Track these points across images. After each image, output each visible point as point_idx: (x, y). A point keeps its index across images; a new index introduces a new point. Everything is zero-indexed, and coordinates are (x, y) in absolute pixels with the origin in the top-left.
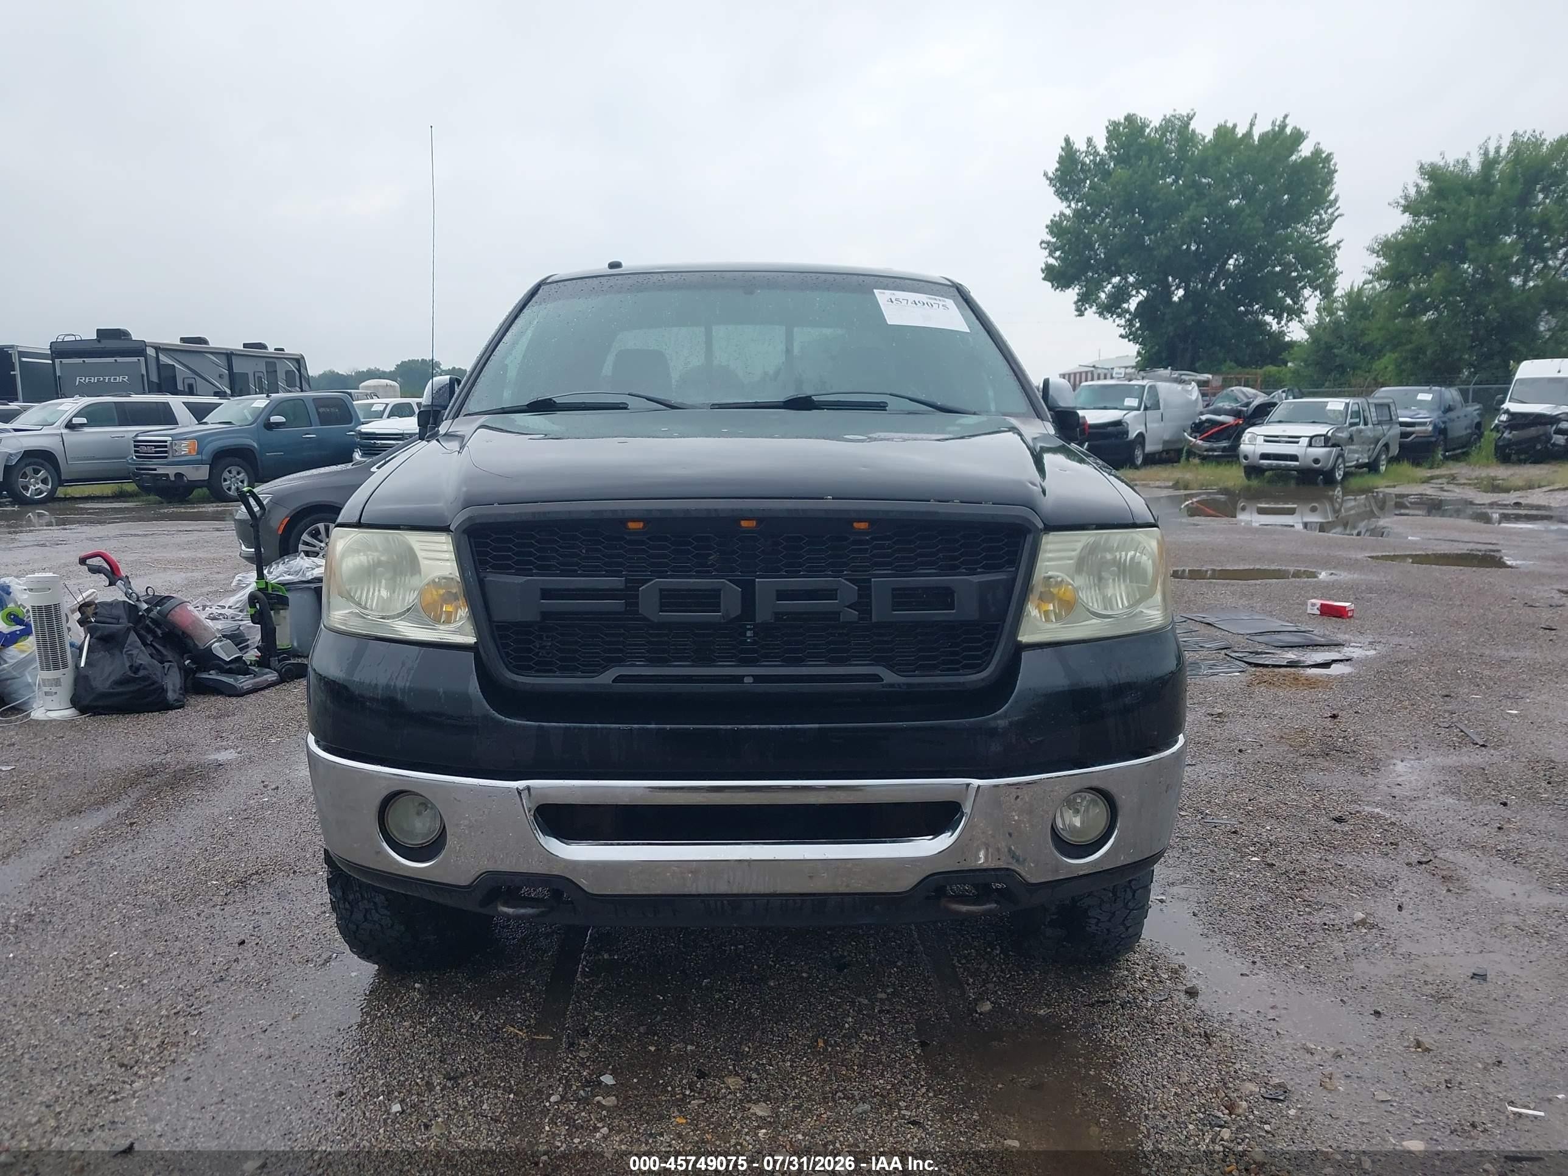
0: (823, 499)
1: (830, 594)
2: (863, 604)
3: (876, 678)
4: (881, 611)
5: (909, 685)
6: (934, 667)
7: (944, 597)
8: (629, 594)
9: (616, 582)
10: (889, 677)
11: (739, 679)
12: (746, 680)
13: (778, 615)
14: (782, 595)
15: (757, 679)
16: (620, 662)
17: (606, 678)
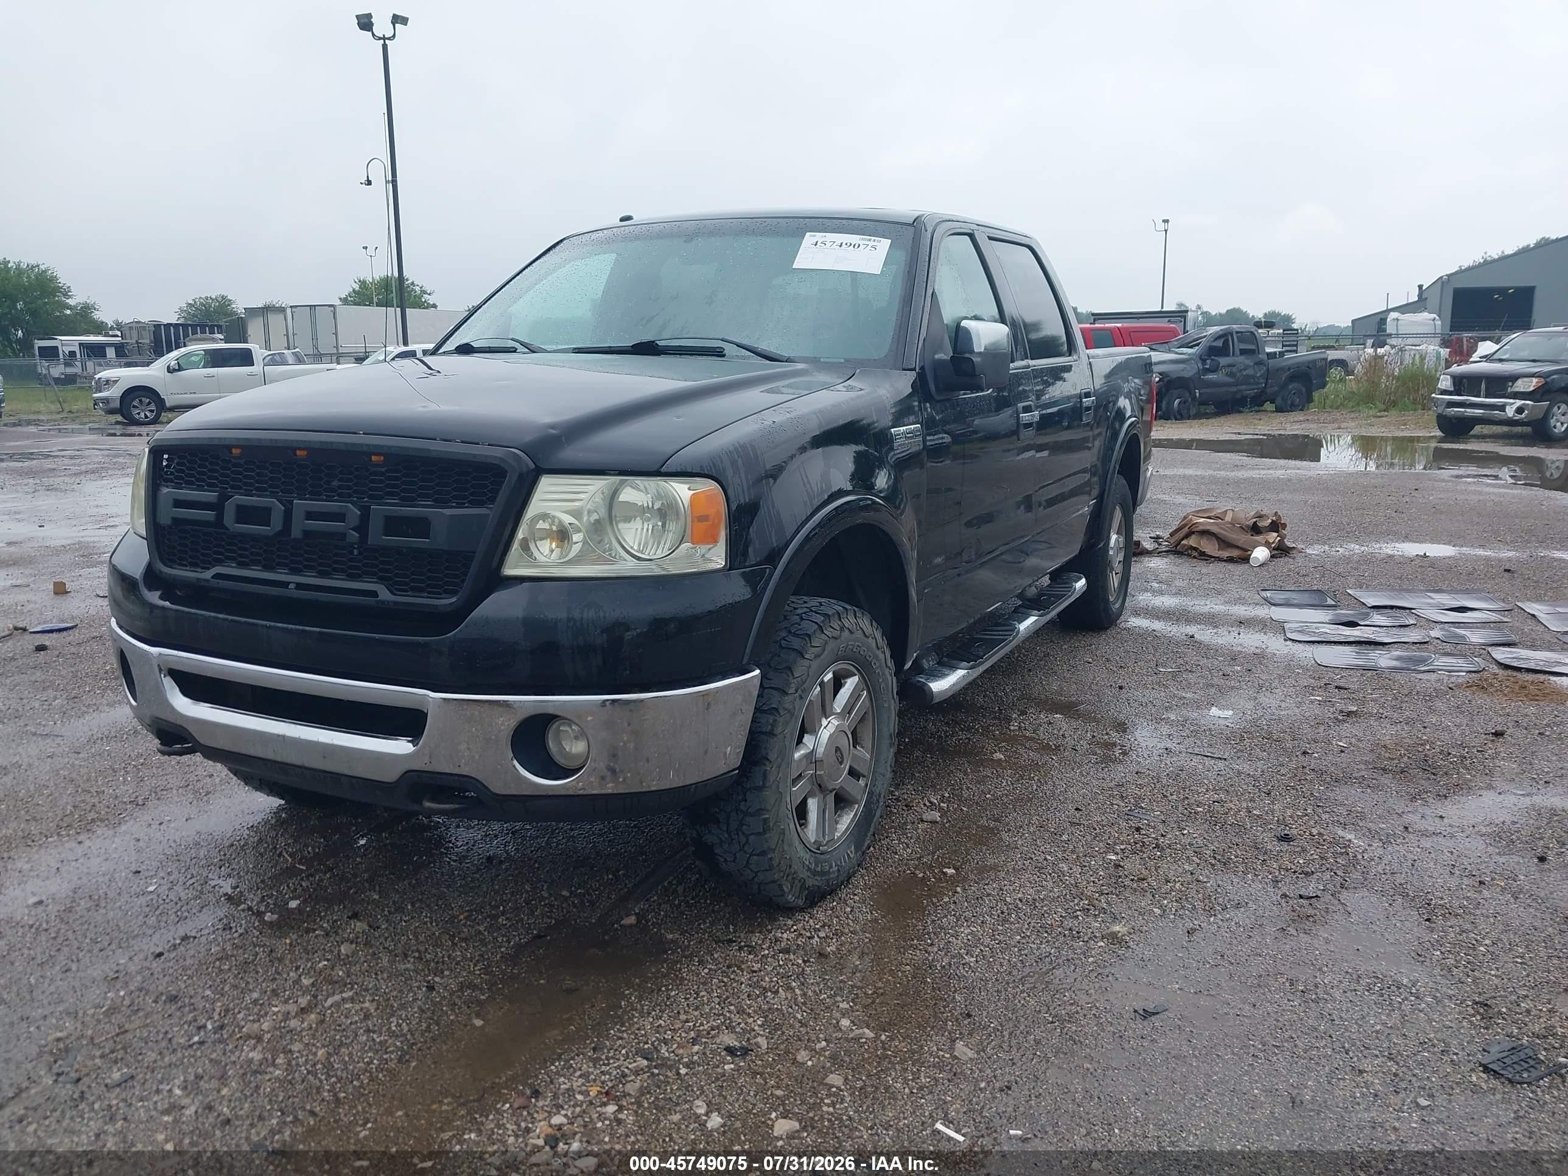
0: (356, 433)
1: (340, 517)
2: (362, 528)
3: (375, 594)
4: (377, 537)
5: (396, 603)
6: (421, 590)
7: (421, 527)
8: (218, 507)
9: (210, 496)
10: (385, 594)
11: (285, 585)
12: (291, 586)
13: (307, 534)
14: (310, 516)
15: (300, 586)
16: (219, 562)
17: (208, 575)
